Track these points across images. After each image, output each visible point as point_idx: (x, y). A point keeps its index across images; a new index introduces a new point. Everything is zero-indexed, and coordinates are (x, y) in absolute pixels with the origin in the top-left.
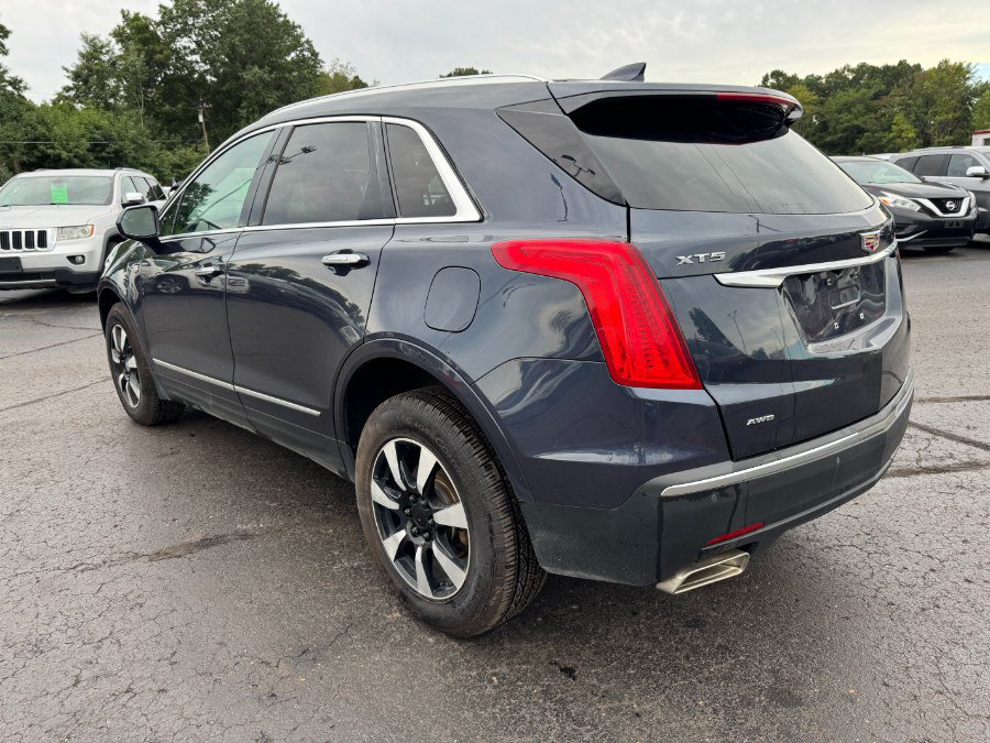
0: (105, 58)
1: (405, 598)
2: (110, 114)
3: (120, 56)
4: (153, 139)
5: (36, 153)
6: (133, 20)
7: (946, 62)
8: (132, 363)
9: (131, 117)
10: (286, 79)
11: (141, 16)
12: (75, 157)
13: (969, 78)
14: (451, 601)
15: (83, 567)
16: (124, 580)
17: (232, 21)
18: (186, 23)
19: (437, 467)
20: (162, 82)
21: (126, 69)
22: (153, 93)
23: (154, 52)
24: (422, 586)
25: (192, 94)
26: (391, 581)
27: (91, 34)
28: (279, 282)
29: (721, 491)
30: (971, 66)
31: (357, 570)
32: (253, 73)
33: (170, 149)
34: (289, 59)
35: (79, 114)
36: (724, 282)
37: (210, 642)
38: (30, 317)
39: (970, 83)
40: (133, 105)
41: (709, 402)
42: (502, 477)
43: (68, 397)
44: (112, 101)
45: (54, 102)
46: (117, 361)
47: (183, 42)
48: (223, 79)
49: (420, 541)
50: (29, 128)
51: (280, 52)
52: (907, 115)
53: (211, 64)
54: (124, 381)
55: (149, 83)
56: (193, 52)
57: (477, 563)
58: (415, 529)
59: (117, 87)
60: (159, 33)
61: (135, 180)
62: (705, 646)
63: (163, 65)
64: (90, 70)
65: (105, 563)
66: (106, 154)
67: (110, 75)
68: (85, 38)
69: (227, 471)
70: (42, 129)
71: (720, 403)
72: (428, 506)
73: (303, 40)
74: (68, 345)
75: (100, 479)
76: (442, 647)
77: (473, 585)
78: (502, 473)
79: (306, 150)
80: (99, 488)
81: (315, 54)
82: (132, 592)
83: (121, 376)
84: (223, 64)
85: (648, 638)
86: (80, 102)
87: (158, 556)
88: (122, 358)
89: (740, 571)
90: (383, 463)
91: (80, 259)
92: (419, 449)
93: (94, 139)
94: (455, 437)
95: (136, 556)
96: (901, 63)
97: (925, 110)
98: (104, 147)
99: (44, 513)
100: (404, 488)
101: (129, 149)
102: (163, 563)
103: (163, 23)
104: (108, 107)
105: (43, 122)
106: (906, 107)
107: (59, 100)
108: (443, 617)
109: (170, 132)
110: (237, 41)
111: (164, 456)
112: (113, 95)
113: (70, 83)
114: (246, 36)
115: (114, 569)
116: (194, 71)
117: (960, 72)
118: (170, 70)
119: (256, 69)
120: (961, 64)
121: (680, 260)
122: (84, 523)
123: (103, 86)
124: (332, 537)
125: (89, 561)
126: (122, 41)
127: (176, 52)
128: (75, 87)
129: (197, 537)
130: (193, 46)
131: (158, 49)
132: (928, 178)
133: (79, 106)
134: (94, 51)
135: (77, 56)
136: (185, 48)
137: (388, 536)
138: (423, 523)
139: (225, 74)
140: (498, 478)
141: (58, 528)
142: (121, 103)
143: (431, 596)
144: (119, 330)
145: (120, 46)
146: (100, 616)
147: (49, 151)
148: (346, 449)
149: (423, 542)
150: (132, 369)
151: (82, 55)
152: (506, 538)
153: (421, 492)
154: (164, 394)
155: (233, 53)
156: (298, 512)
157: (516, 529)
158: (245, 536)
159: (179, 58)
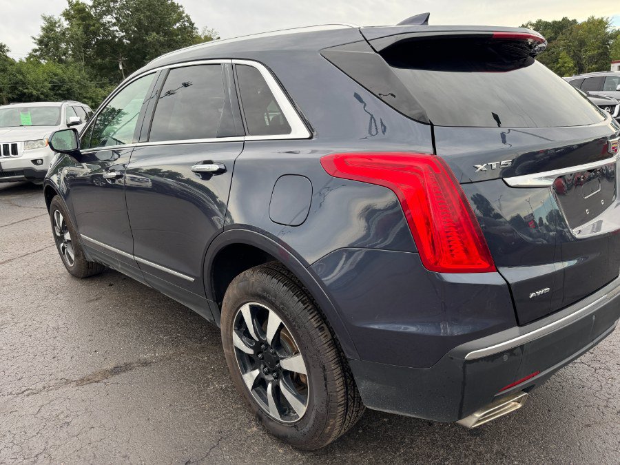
0: (58, 30)
1: (261, 418)
2: (63, 66)
3: (68, 28)
4: (91, 81)
5: (17, 92)
6: (75, 5)
7: (593, 17)
8: (67, 236)
9: (76, 67)
10: (174, 40)
11: (80, 2)
12: (42, 94)
13: (607, 27)
14: (295, 426)
15: (29, 392)
16: (57, 402)
17: (139, 5)
18: (109, 6)
19: (281, 326)
20: (95, 44)
21: (72, 37)
22: (90, 52)
23: (89, 25)
24: (273, 412)
25: (115, 52)
26: (250, 405)
27: (48, 15)
28: (170, 181)
29: (511, 351)
30: (609, 20)
31: (225, 391)
32: (153, 37)
33: (102, 87)
34: (175, 27)
35: (43, 66)
36: (510, 184)
37: (118, 455)
38: (8, 201)
39: (608, 30)
40: (77, 59)
41: (500, 282)
42: (332, 336)
43: (29, 258)
44: (64, 57)
45: (27, 59)
46: (59, 234)
47: (108, 19)
48: (134, 41)
49: (270, 378)
50: (12, 76)
51: (169, 23)
52: (568, 52)
53: (126, 32)
54: (64, 248)
55: (87, 45)
56: (114, 25)
57: (315, 402)
58: (266, 369)
59: (67, 49)
60: (92, 13)
61: (76, 109)
62: (486, 452)
63: (95, 33)
64: (49, 38)
65: (44, 388)
66: (60, 92)
67: (62, 40)
68: (44, 18)
69: (134, 312)
70: (20, 77)
71: (510, 282)
72: (275, 353)
73: (184, 15)
74: (32, 220)
75: (46, 320)
76: (289, 457)
77: (313, 417)
78: (332, 333)
79: (186, 85)
80: (44, 326)
81: (192, 24)
82: (62, 412)
83: (62, 245)
84: (134, 31)
85: (443, 447)
86: (44, 59)
87: (82, 381)
88: (61, 233)
89: (519, 406)
90: (241, 320)
91: (40, 161)
92: (268, 311)
93: (53, 82)
94: (295, 304)
95: (67, 382)
96: (564, 19)
97: (579, 49)
98: (60, 87)
99: (4, 348)
100: (257, 340)
101: (76, 87)
102: (87, 387)
103: (94, 6)
104: (61, 61)
105: (19, 72)
106: (567, 48)
107: (30, 58)
108: (289, 436)
109: (102, 77)
110: (142, 16)
111: (91, 301)
112: (64, 54)
113: (37, 47)
114: (148, 13)
115: (51, 393)
116: (115, 37)
117: (601, 24)
118: (99, 36)
119: (155, 34)
120: (602, 19)
121: (477, 168)
122: (32, 356)
123: (57, 48)
124: (207, 363)
125: (33, 387)
126: (69, 19)
127: (103, 25)
128: (40, 49)
129: (110, 366)
130: (114, 21)
131: (92, 23)
132: (591, 92)
133: (43, 62)
134: (50, 26)
135: (40, 29)
136: (109, 22)
137: (246, 372)
138: (272, 365)
139: (135, 38)
140: (330, 337)
141: (14, 360)
142: (70, 59)
143: (280, 420)
144: (58, 213)
145: (68, 22)
146: (37, 433)
147: (25, 91)
148: (214, 305)
149: (272, 379)
150: (68, 241)
151: (43, 29)
152: (338, 384)
153: (270, 343)
154: (90, 258)
155: (139, 24)
156: (183, 343)
157: (345, 376)
158: (145, 364)
159: (106, 29)
